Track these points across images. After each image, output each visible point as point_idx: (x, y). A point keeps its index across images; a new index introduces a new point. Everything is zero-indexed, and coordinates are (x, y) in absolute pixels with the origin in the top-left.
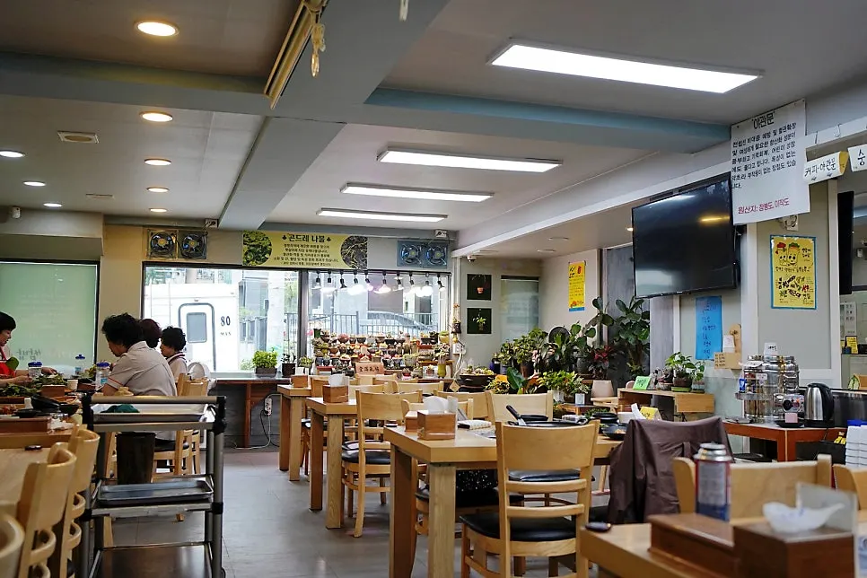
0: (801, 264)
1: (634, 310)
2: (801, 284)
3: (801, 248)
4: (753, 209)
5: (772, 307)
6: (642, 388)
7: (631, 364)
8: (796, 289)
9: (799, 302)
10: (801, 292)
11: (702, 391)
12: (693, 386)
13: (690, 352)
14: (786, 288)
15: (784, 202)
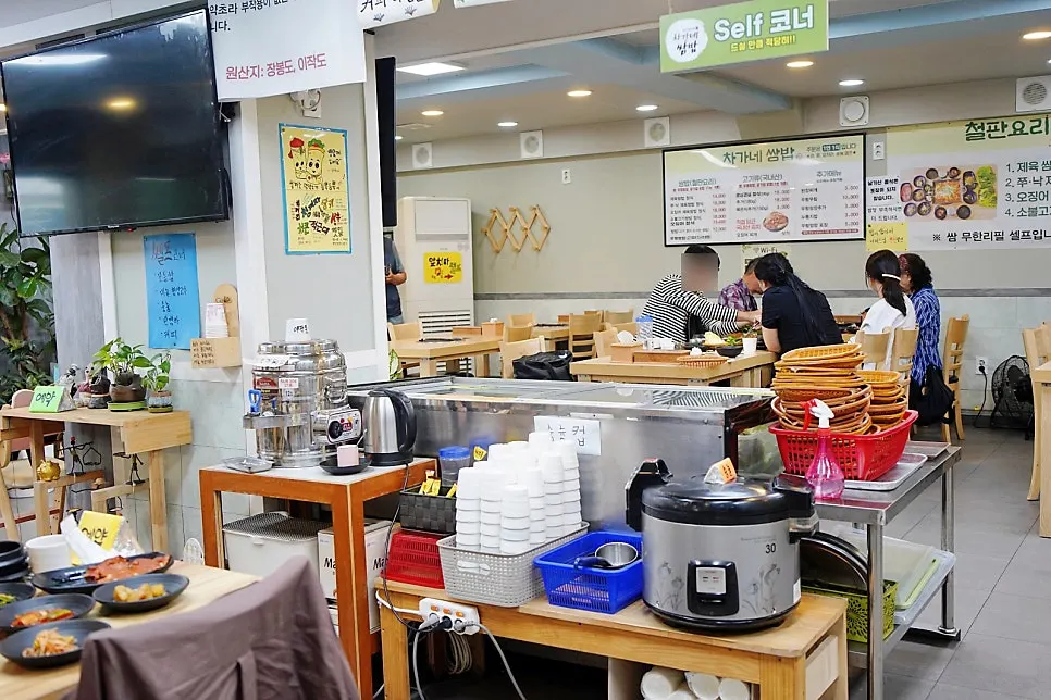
0: (328, 177)
1: (7, 247)
2: (330, 212)
3: (326, 149)
4: (254, 71)
5: (287, 253)
6: (49, 409)
7: (9, 338)
8: (321, 220)
9: (325, 242)
10: (330, 225)
11: (168, 408)
12: (152, 401)
13: (138, 337)
14: (306, 219)
15: (315, 61)
